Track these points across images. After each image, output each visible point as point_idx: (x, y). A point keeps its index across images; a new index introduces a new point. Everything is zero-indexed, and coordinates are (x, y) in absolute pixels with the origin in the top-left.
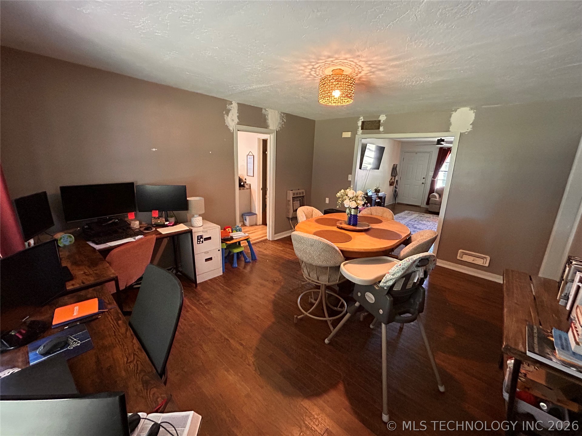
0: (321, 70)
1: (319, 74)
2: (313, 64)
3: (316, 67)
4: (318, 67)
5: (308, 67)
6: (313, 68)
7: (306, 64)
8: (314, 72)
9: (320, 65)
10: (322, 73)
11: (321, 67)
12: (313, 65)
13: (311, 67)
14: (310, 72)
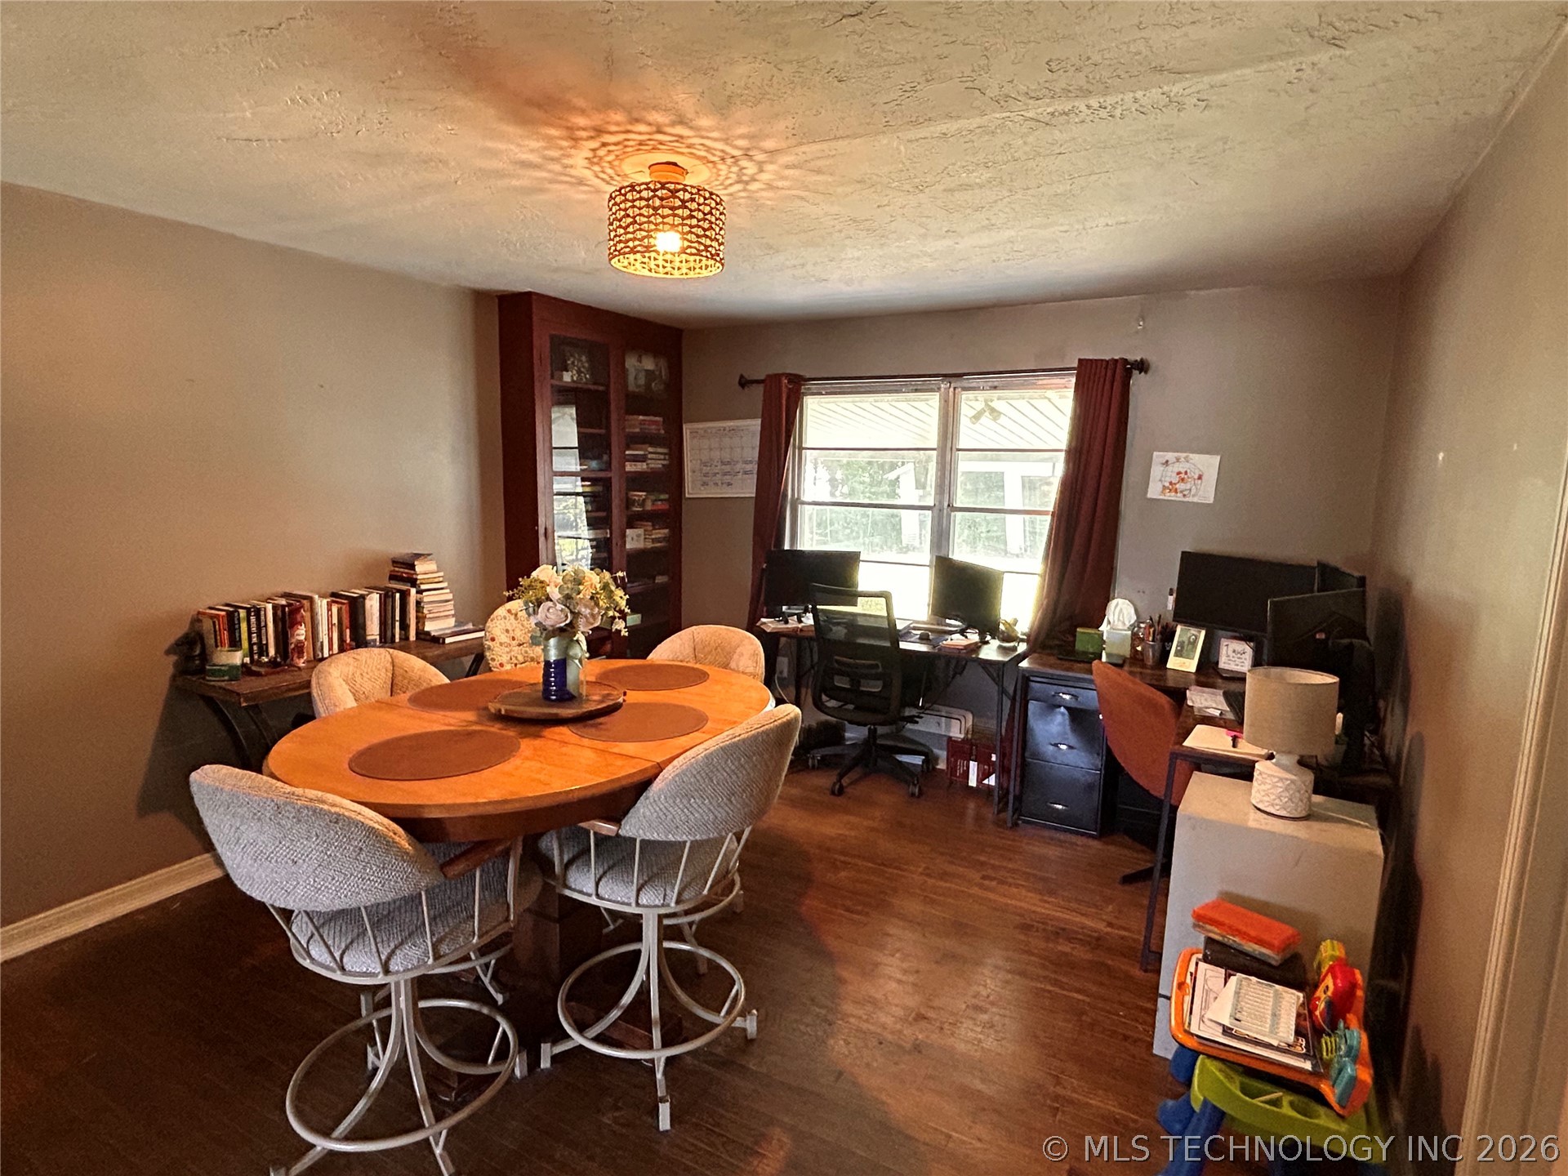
0: (721, 178)
1: (730, 167)
2: (743, 194)
3: (739, 187)
4: (731, 185)
5: (764, 186)
6: (747, 183)
7: (764, 194)
8: (745, 171)
9: (725, 189)
10: (720, 170)
11: (721, 184)
12: (745, 190)
13: (754, 186)
14: (761, 171)
